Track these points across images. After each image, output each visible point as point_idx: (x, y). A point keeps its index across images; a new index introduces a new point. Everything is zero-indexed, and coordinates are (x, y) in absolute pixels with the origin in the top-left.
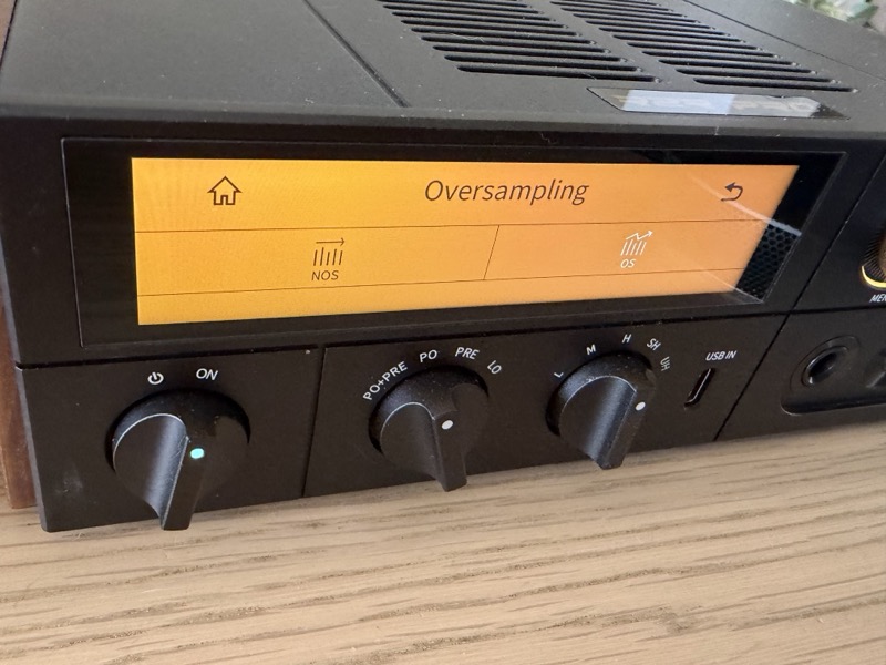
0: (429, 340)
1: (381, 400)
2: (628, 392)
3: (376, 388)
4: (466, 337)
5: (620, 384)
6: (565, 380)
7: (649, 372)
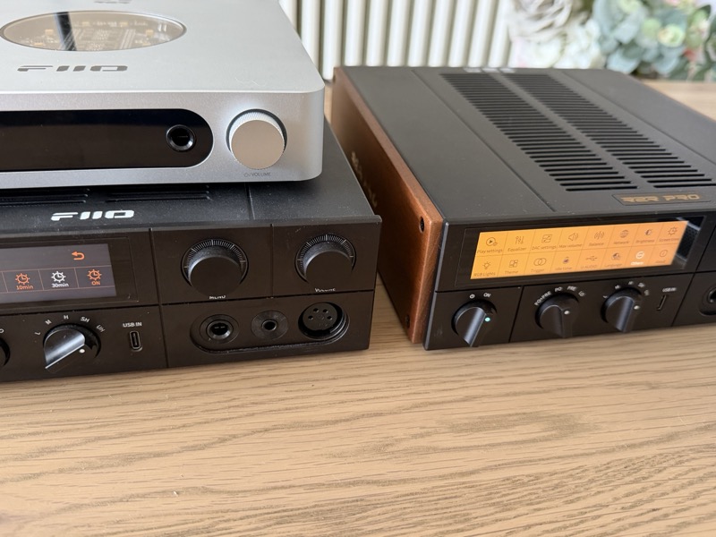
0: (558, 284)
1: (541, 305)
2: (632, 302)
3: (539, 301)
4: (571, 283)
5: (628, 299)
6: (607, 299)
7: (639, 296)
